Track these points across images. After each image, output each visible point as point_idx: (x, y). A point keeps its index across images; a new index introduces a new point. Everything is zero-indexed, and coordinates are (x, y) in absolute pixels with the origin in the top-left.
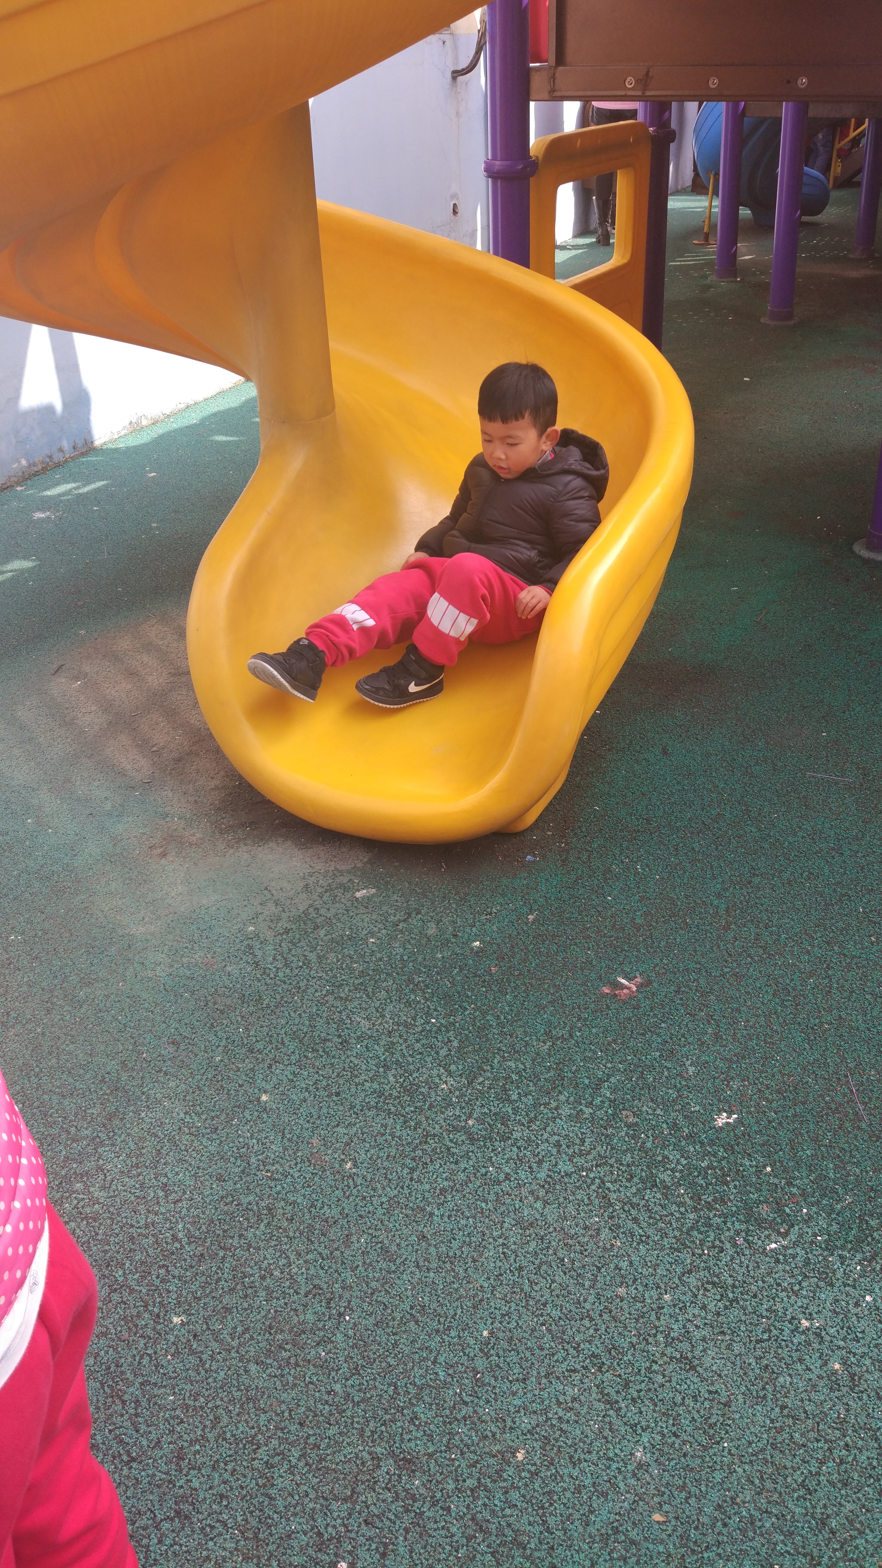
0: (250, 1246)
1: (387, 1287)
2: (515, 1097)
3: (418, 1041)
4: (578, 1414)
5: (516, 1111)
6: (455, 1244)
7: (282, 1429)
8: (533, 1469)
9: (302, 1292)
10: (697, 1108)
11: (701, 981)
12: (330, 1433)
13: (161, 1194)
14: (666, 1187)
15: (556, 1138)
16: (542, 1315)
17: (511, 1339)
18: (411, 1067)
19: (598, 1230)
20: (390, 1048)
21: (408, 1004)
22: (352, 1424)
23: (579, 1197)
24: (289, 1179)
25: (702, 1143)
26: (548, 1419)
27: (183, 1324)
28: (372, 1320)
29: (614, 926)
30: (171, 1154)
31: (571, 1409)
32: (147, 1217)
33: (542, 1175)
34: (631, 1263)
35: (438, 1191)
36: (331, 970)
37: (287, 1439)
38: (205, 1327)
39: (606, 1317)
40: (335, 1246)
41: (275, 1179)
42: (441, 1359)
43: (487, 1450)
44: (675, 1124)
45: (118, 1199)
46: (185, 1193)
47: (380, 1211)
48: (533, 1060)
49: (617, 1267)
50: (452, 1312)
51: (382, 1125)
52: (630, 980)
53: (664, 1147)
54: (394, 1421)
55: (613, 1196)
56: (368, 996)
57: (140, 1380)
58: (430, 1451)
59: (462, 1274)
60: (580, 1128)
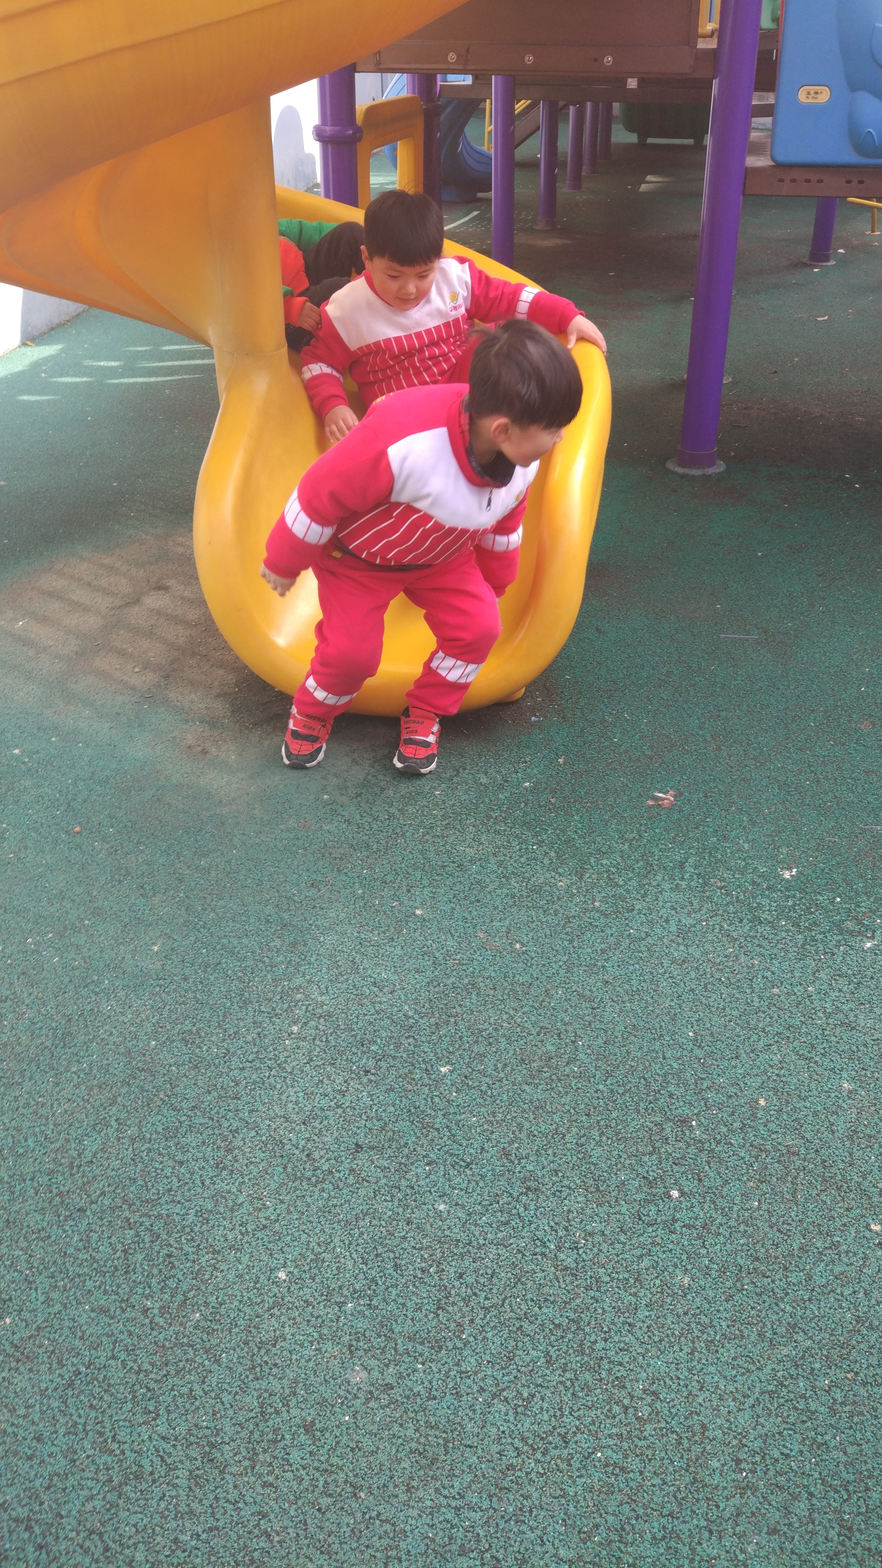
0: (472, 1011)
1: (598, 1018)
2: (622, 883)
3: (521, 856)
4: (789, 1070)
5: (628, 891)
6: (633, 982)
7: (576, 1121)
8: (776, 1108)
9: (534, 1032)
10: (765, 869)
11: (720, 787)
12: (614, 1115)
13: (376, 989)
14: (770, 922)
15: (670, 904)
16: (725, 1015)
17: (712, 1035)
18: (526, 875)
19: (736, 956)
20: (500, 864)
21: (497, 832)
22: (626, 1107)
23: (710, 938)
24: (475, 963)
25: (781, 892)
26: (769, 1077)
27: (451, 1072)
28: (600, 1041)
29: (630, 758)
30: (365, 961)
31: (782, 1068)
32: (374, 1007)
33: (673, 929)
34: (773, 973)
35: (600, 952)
36: (416, 817)
37: (583, 1126)
38: (470, 1070)
39: (773, 1008)
40: (541, 999)
41: (463, 964)
42: (668, 1055)
43: (737, 1103)
44: (754, 882)
45: (340, 999)
46: (395, 985)
47: (562, 972)
48: (622, 857)
49: (763, 977)
50: (658, 1026)
51: (528, 916)
52: (664, 793)
53: (754, 898)
54: (658, 1099)
55: (735, 934)
56: (459, 830)
57: (440, 1113)
58: (696, 1111)
59: (651, 1001)
60: (684, 895)
